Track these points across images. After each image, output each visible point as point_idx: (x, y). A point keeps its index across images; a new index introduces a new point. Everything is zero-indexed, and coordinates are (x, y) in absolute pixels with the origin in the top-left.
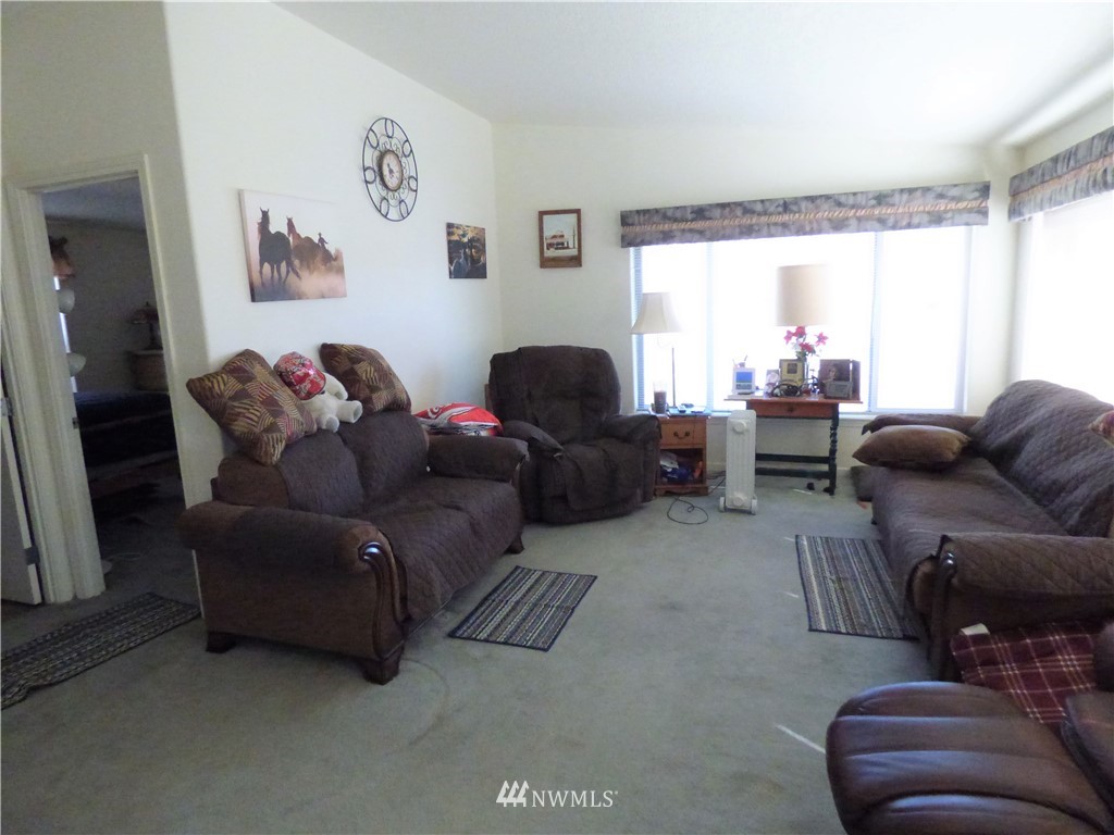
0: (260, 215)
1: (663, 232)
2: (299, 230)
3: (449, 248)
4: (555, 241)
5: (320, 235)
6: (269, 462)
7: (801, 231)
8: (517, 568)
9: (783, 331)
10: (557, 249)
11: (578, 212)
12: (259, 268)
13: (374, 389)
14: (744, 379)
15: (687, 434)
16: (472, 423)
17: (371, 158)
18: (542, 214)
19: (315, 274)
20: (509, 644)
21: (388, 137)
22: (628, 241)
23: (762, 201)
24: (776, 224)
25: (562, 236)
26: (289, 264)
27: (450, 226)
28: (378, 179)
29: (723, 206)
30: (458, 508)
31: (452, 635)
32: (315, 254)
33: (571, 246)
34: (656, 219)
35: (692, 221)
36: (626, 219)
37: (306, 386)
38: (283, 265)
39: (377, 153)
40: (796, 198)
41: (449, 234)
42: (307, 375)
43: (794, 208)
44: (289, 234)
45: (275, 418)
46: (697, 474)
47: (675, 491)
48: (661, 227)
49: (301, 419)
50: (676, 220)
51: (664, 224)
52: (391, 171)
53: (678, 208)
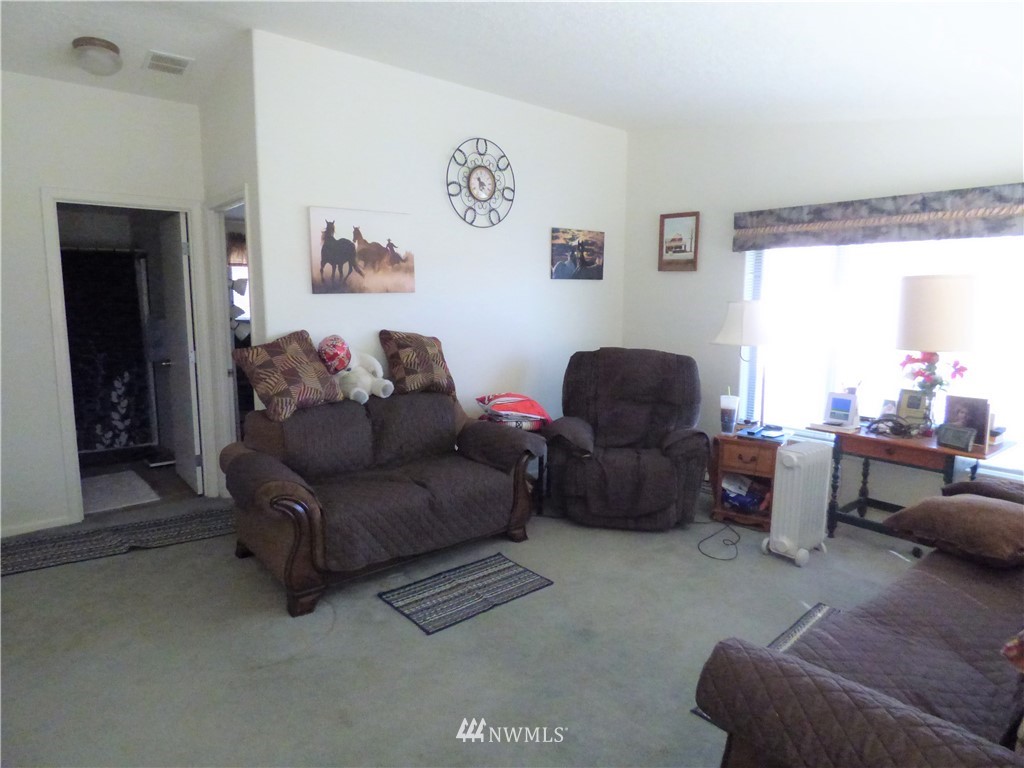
0: (326, 226)
1: (775, 235)
2: (365, 236)
3: (553, 251)
4: (674, 244)
5: (389, 240)
6: (276, 418)
7: (942, 233)
8: (499, 554)
9: (903, 354)
10: (674, 252)
11: (696, 214)
12: (320, 267)
13: (410, 372)
14: (841, 406)
15: (754, 459)
16: (514, 413)
17: (457, 174)
18: (664, 217)
19: (380, 272)
20: (410, 619)
21: (480, 154)
22: (740, 246)
23: (894, 198)
24: (909, 225)
25: (681, 240)
26: (353, 265)
27: (555, 231)
28: (464, 191)
29: (846, 205)
30: (424, 486)
31: (380, 595)
32: (384, 257)
33: (688, 249)
34: (769, 221)
35: (810, 221)
36: (739, 222)
37: (336, 363)
38: (346, 266)
39: (465, 169)
40: (941, 193)
41: (554, 238)
42: (336, 355)
43: (936, 205)
44: (354, 240)
45: (289, 385)
46: (763, 507)
47: (737, 519)
48: (775, 230)
49: (321, 389)
50: (790, 222)
51: (779, 226)
52: (482, 184)
53: (794, 208)
